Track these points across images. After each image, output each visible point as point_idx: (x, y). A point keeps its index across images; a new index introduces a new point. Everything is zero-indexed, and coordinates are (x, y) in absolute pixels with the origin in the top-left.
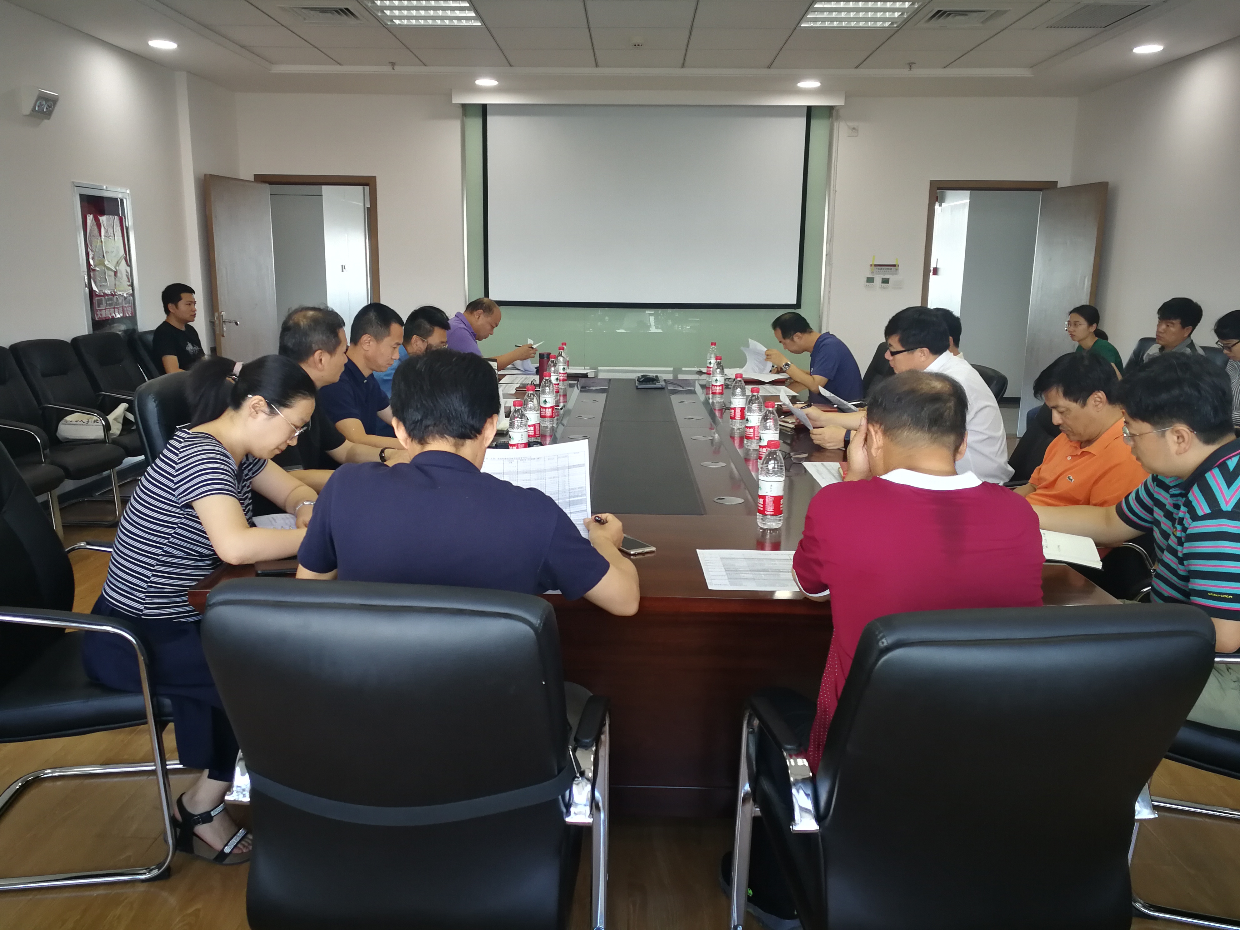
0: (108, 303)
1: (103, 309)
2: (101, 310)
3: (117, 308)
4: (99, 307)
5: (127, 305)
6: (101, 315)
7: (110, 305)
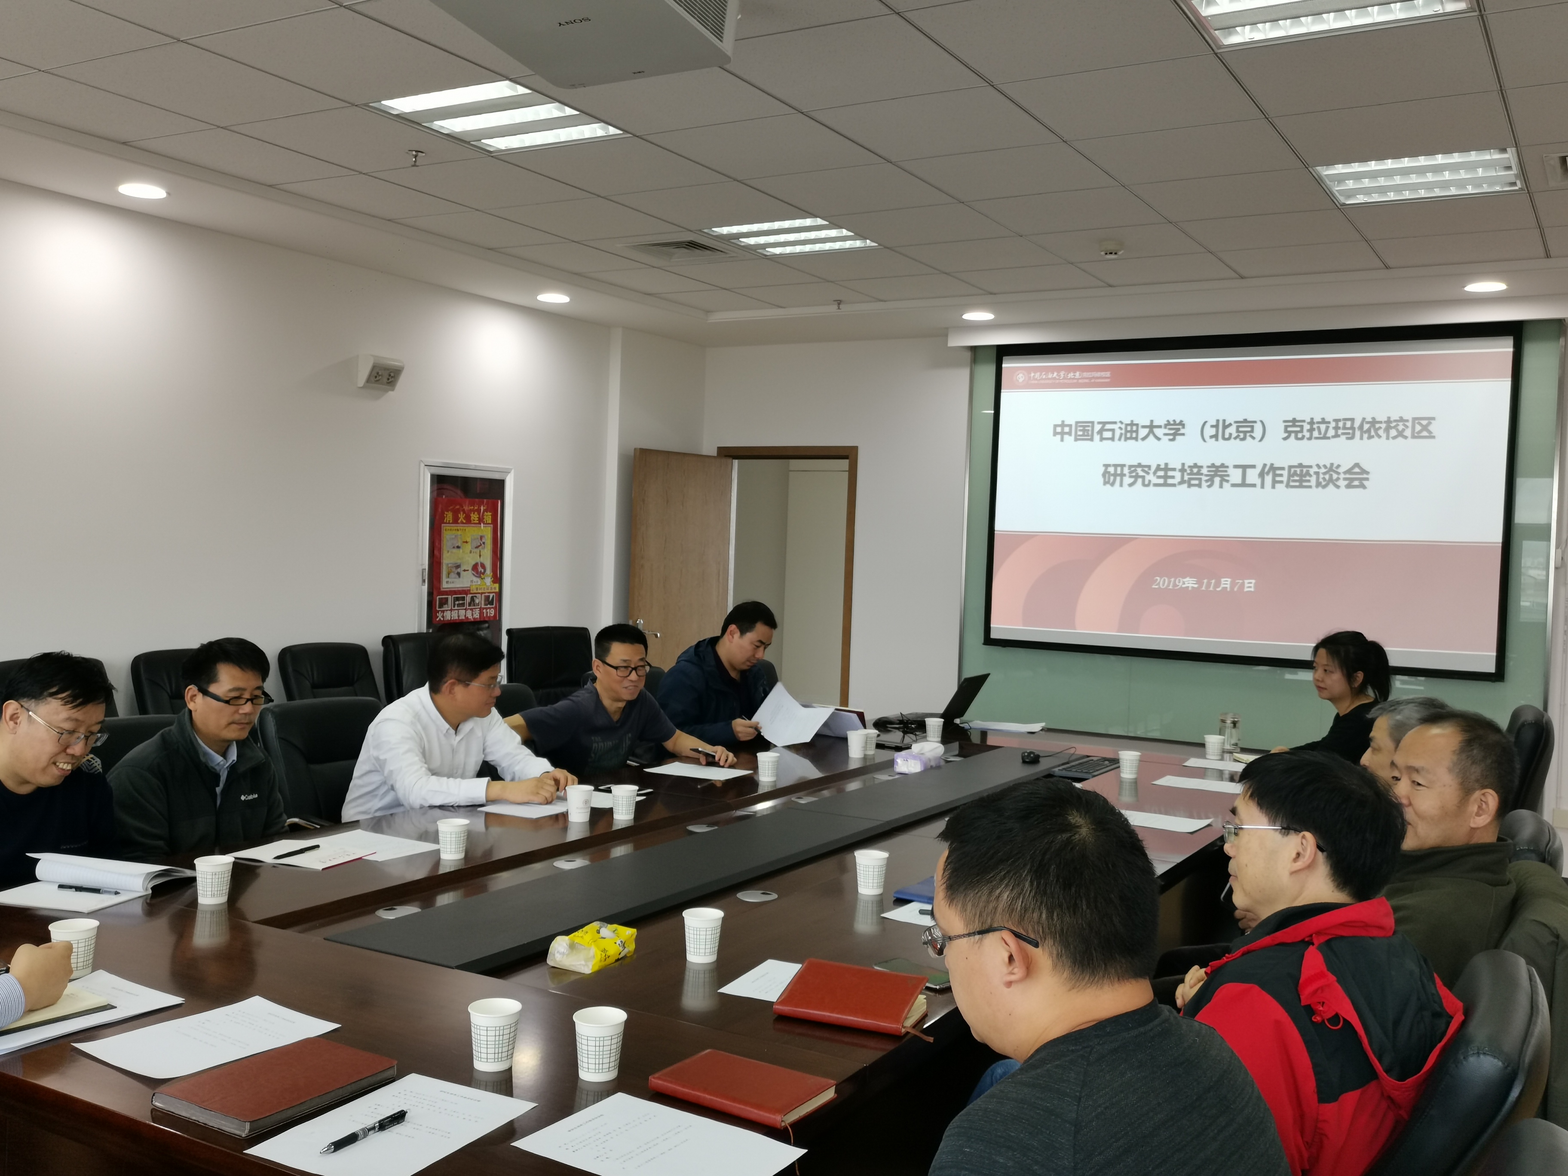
0: (457, 603)
1: (447, 610)
2: (443, 612)
3: (472, 609)
4: (441, 606)
5: (489, 606)
6: (443, 617)
7: (459, 605)
